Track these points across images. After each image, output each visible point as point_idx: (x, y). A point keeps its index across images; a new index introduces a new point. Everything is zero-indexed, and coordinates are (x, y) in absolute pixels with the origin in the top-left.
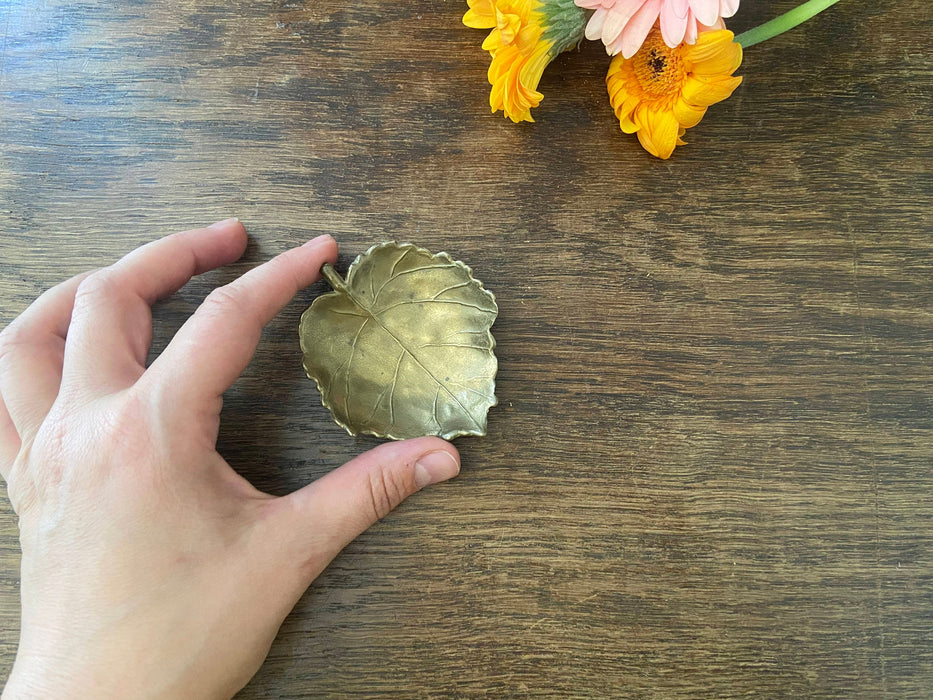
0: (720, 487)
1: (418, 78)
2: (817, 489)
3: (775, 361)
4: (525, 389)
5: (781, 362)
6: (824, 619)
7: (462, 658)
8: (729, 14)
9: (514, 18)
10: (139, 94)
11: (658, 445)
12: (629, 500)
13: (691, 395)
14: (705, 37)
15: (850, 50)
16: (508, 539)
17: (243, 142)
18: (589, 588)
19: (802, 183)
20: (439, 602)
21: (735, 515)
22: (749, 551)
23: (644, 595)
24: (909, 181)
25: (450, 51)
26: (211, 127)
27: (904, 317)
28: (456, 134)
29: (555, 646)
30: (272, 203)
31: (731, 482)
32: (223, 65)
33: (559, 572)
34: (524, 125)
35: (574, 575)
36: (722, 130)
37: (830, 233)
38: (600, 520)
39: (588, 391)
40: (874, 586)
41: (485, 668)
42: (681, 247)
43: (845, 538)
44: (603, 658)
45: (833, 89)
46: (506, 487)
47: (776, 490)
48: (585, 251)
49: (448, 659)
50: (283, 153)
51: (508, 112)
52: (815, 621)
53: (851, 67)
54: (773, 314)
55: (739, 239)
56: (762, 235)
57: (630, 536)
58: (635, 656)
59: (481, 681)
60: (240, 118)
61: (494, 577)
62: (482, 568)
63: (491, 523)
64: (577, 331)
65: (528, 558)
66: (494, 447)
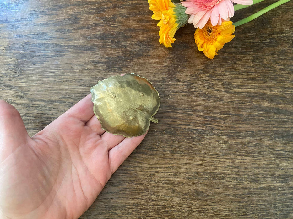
0: (228, 158)
1: (138, 34)
2: (257, 159)
3: (245, 120)
4: (168, 127)
5: (247, 120)
6: (259, 199)
7: (148, 209)
8: (231, 17)
9: (168, 17)
10: (55, 37)
11: (209, 145)
12: (200, 161)
13: (219, 130)
14: (224, 23)
15: (268, 28)
16: (163, 172)
17: (85, 52)
18: (187, 188)
19: (253, 67)
20: (141, 191)
21: (232, 167)
22: (237, 178)
23: (204, 191)
24: (285, 67)
25: (148, 26)
26: (76, 47)
27: (284, 108)
28: (149, 50)
29: (176, 206)
30: (93, 69)
31: (231, 157)
32: (80, 29)
33: (178, 183)
34: (169, 48)
35: (183, 184)
36: (229, 51)
37: (262, 82)
38: (191, 167)
39: (188, 128)
40: (275, 190)
41: (155, 213)
42: (216, 85)
43: (266, 174)
44: (191, 210)
45: (263, 39)
46: (162, 157)
47: (245, 160)
48: (187, 86)
49: (144, 209)
50: (97, 55)
51: (165, 44)
52: (257, 200)
53: (268, 33)
54: (244, 106)
55: (234, 83)
56: (241, 82)
57: (200, 172)
58: (201, 210)
59: (154, 217)
60: (85, 45)
61: (158, 184)
62: (155, 181)
63: (158, 167)
64: (185, 110)
65: (169, 178)
66: (159, 144)
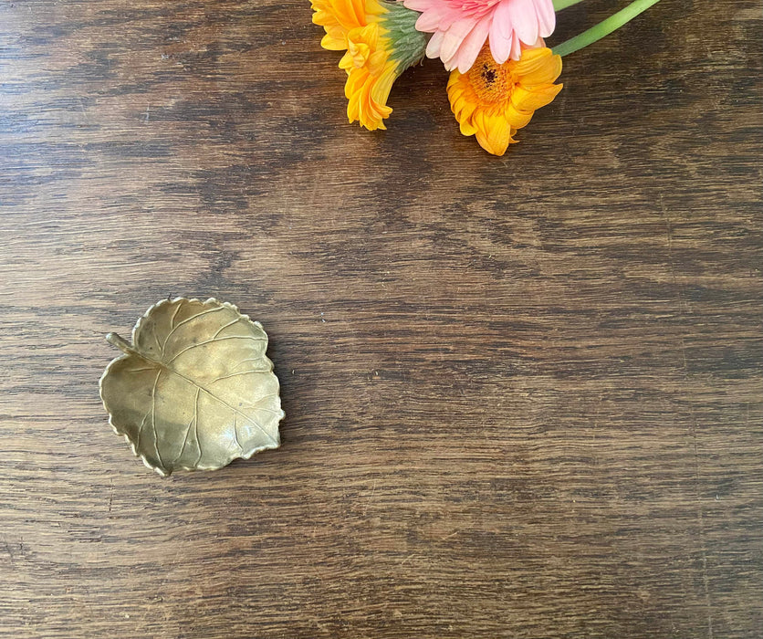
0: (559, 437)
1: (285, 95)
2: (642, 435)
3: (602, 326)
4: (388, 360)
5: (608, 325)
6: (652, 545)
7: (344, 591)
8: (547, 35)
9: (364, 47)
10: (48, 122)
11: (504, 403)
12: (481, 451)
13: (531, 359)
14: (528, 54)
15: (660, 50)
16: (379, 488)
17: (139, 159)
18: (450, 527)
19: (620, 170)
20: (323, 544)
21: (573, 459)
22: (586, 490)
23: (497, 531)
24: (715, 164)
25: (310, 71)
26: (110, 148)
27: (713, 283)
28: (320, 142)
29: (423, 577)
30: (165, 210)
31: (568, 432)
32: (118, 93)
33: (424, 514)
34: (378, 133)
35: (437, 517)
36: (548, 128)
37: (647, 213)
38: (457, 468)
39: (443, 359)
40: (696, 516)
41: (365, 599)
42: (518, 231)
43: (668, 476)
44: (464, 586)
45: (645, 86)
46: (376, 445)
47: (607, 437)
48: (435, 238)
49: (333, 592)
50: (173, 166)
51: (363, 123)
52: (645, 548)
53: (660, 64)
54: (599, 285)
55: (567, 222)
56: (587, 217)
57: (483, 481)
58: (492, 583)
59: (361, 610)
60: (134, 139)
61: (368, 522)
62: (359, 513)
63: (365, 475)
64: (431, 308)
65: (397, 503)
66: (364, 411)
